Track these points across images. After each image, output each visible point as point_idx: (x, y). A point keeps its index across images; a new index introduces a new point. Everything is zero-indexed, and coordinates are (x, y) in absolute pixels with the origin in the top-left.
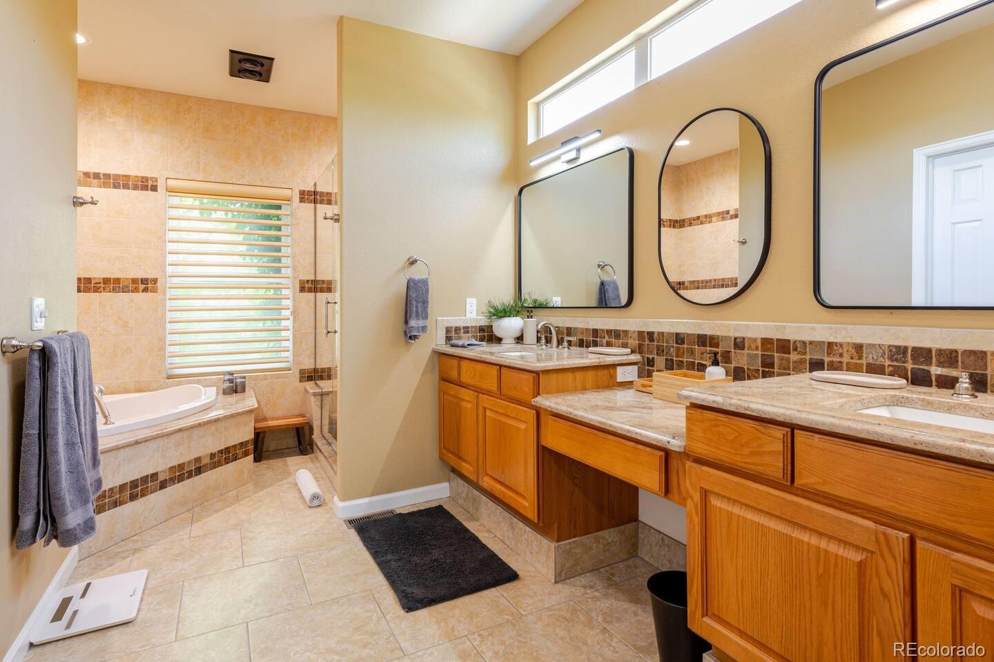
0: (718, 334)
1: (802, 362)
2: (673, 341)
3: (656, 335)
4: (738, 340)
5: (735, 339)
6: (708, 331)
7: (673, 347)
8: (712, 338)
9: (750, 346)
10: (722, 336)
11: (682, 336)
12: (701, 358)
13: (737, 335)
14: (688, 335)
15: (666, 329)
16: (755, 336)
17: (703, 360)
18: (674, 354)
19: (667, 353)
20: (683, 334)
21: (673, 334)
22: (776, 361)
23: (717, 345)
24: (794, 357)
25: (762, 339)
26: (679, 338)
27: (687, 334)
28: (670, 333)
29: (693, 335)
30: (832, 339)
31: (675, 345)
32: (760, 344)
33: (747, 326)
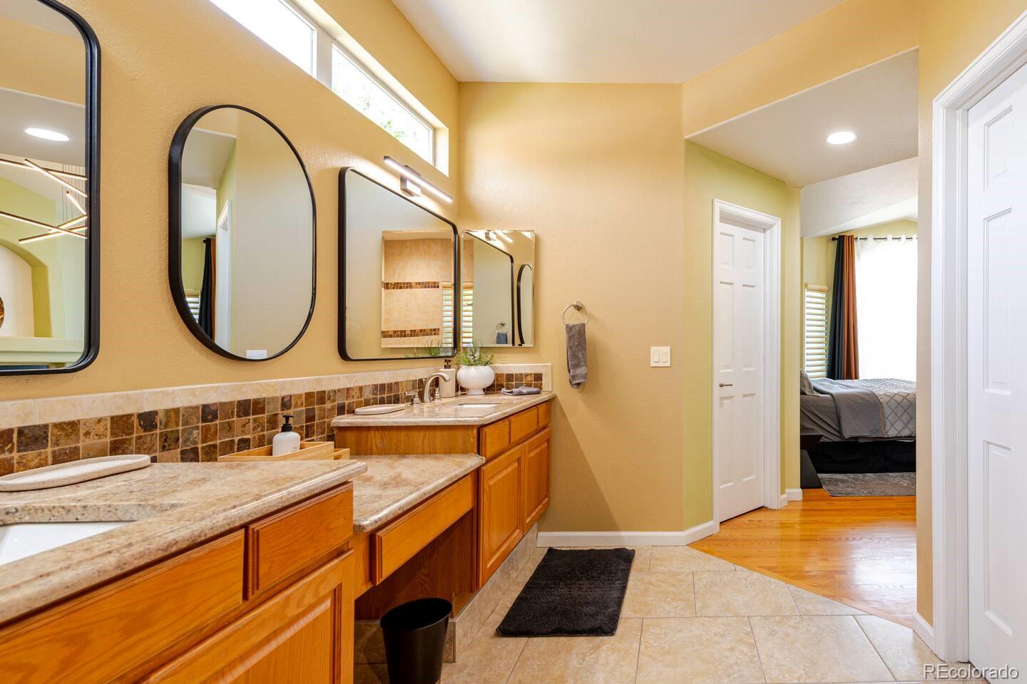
0: (264, 396)
1: (333, 408)
2: (198, 418)
3: (161, 416)
4: (286, 399)
5: (283, 398)
6: (251, 395)
7: (197, 428)
8: (257, 402)
9: (296, 403)
10: (268, 398)
11: (213, 408)
12: (243, 431)
13: (284, 393)
14: (223, 404)
15: (179, 403)
16: (300, 393)
17: (245, 434)
18: (199, 439)
19: (185, 442)
20: (215, 404)
21: (197, 407)
22: (317, 412)
23: (262, 411)
24: (328, 405)
25: (306, 393)
26: (208, 413)
27: (220, 403)
28: (191, 407)
29: (231, 403)
30: (349, 386)
31: (200, 424)
32: (304, 400)
33: (292, 383)
